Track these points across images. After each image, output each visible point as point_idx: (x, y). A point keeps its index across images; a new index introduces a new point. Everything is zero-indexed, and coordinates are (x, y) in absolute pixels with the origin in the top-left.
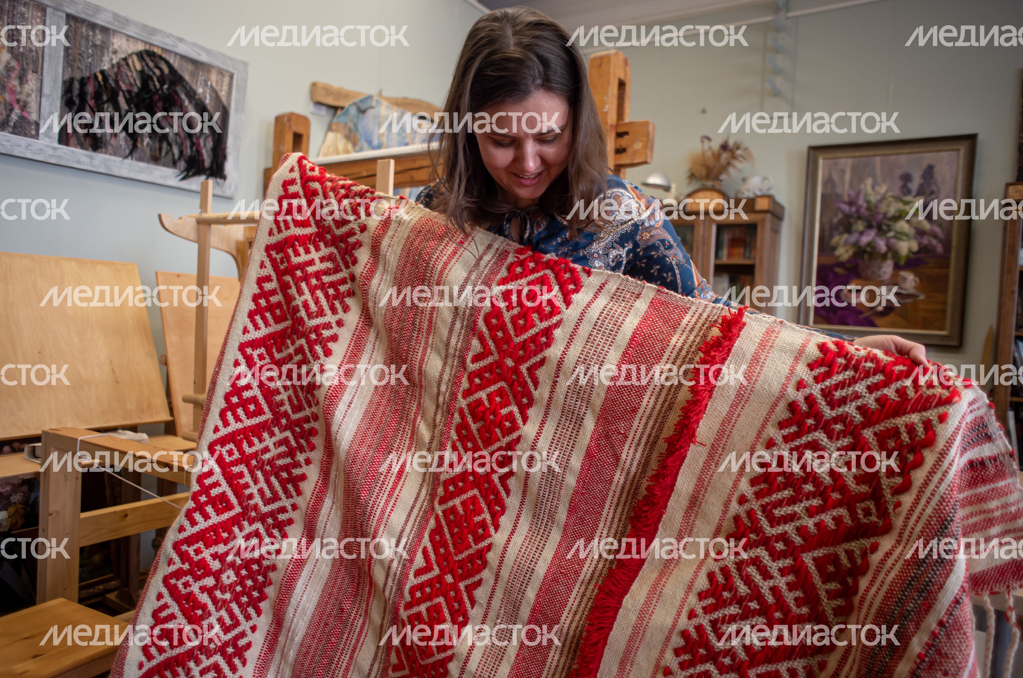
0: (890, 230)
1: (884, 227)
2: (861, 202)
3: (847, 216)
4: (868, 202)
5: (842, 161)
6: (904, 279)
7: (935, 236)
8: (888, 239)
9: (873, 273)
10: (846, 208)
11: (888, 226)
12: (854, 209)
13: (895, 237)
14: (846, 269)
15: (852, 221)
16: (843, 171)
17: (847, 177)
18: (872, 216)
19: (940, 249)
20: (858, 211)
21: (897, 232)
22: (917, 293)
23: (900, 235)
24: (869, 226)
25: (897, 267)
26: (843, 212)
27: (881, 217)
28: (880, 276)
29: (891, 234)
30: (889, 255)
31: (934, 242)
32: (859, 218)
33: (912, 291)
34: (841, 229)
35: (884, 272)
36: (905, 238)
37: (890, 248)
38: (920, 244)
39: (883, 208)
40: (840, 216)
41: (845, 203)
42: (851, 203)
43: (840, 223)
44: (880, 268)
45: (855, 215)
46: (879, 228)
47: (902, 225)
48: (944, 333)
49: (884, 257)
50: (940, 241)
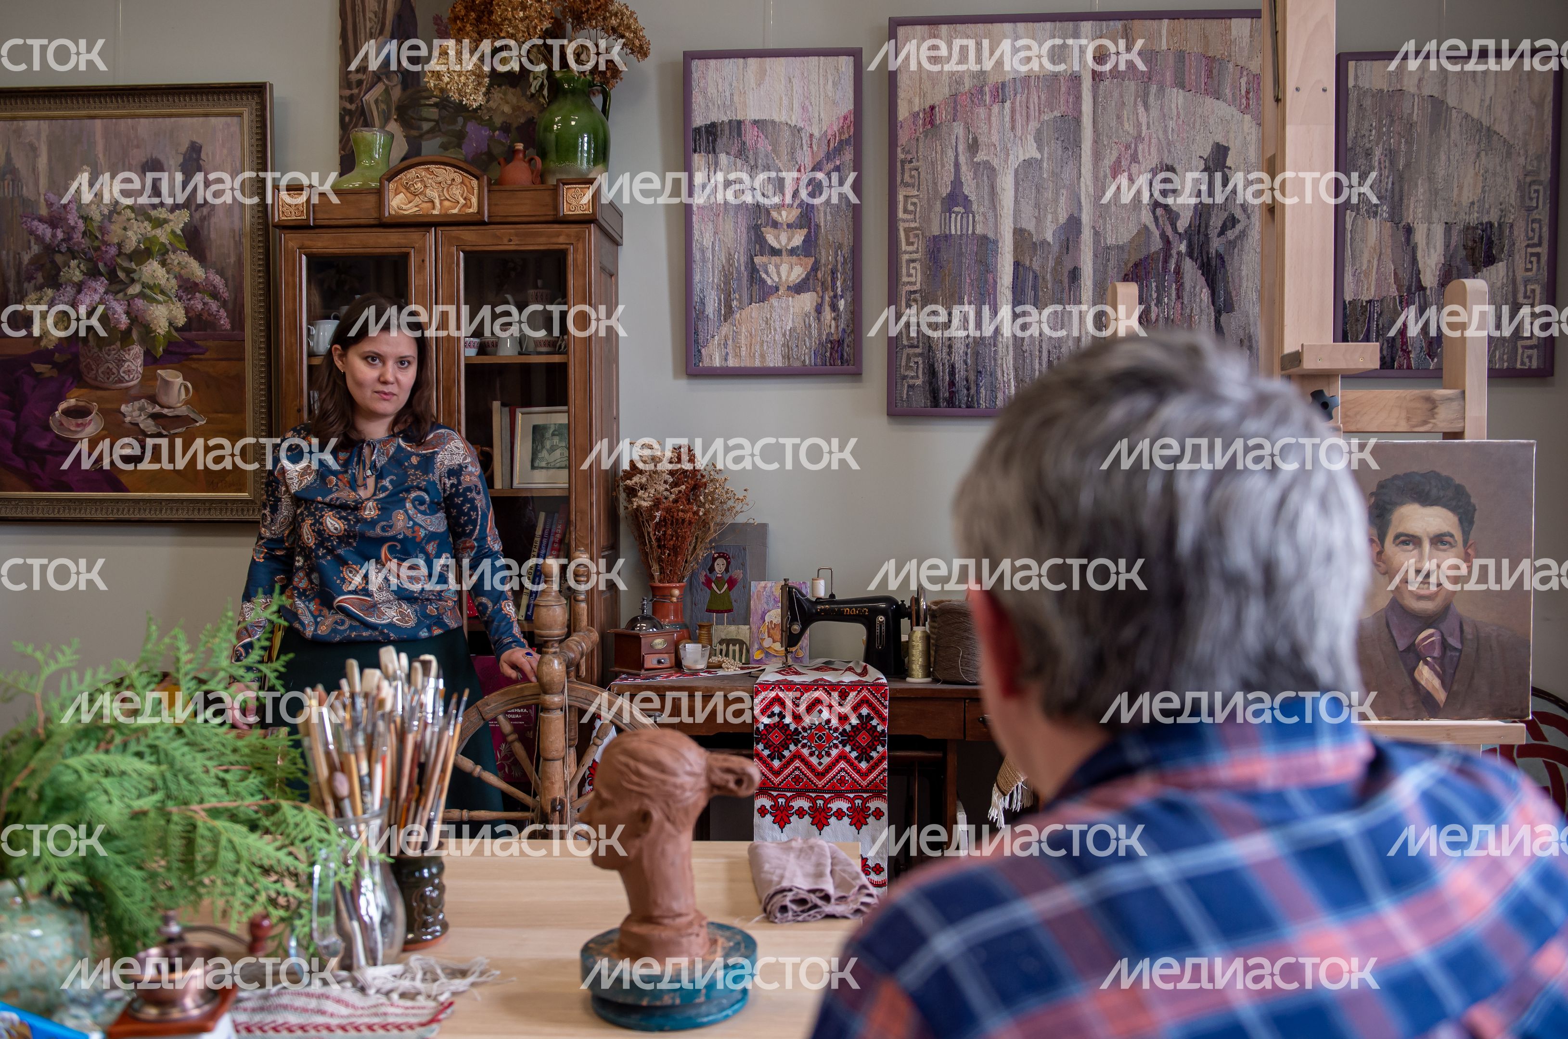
0: (133, 281)
1: (121, 275)
2: (72, 219)
3: (50, 250)
4: (86, 219)
5: (31, 125)
6: (167, 384)
7: (215, 295)
8: (130, 300)
9: (109, 372)
10: (44, 230)
11: (128, 272)
12: (60, 235)
13: (142, 295)
14: (55, 365)
15: (59, 259)
16: (34, 149)
17: (43, 162)
18: (97, 249)
19: (224, 321)
20: (68, 239)
21: (145, 285)
22: (192, 415)
23: (150, 292)
24: (93, 273)
25: (151, 360)
26: (39, 239)
27: (113, 251)
28: (121, 381)
29: (135, 289)
30: (135, 335)
31: (214, 306)
32: (73, 254)
33: (183, 411)
34: (40, 278)
35: (129, 372)
36: (160, 297)
37: (135, 319)
38: (187, 310)
39: (115, 232)
40: (35, 249)
41: (41, 220)
42: (54, 221)
43: (36, 261)
44: (120, 362)
45: (64, 247)
46: (112, 277)
47: (153, 270)
48: (245, 495)
49: (125, 338)
50: (224, 304)
